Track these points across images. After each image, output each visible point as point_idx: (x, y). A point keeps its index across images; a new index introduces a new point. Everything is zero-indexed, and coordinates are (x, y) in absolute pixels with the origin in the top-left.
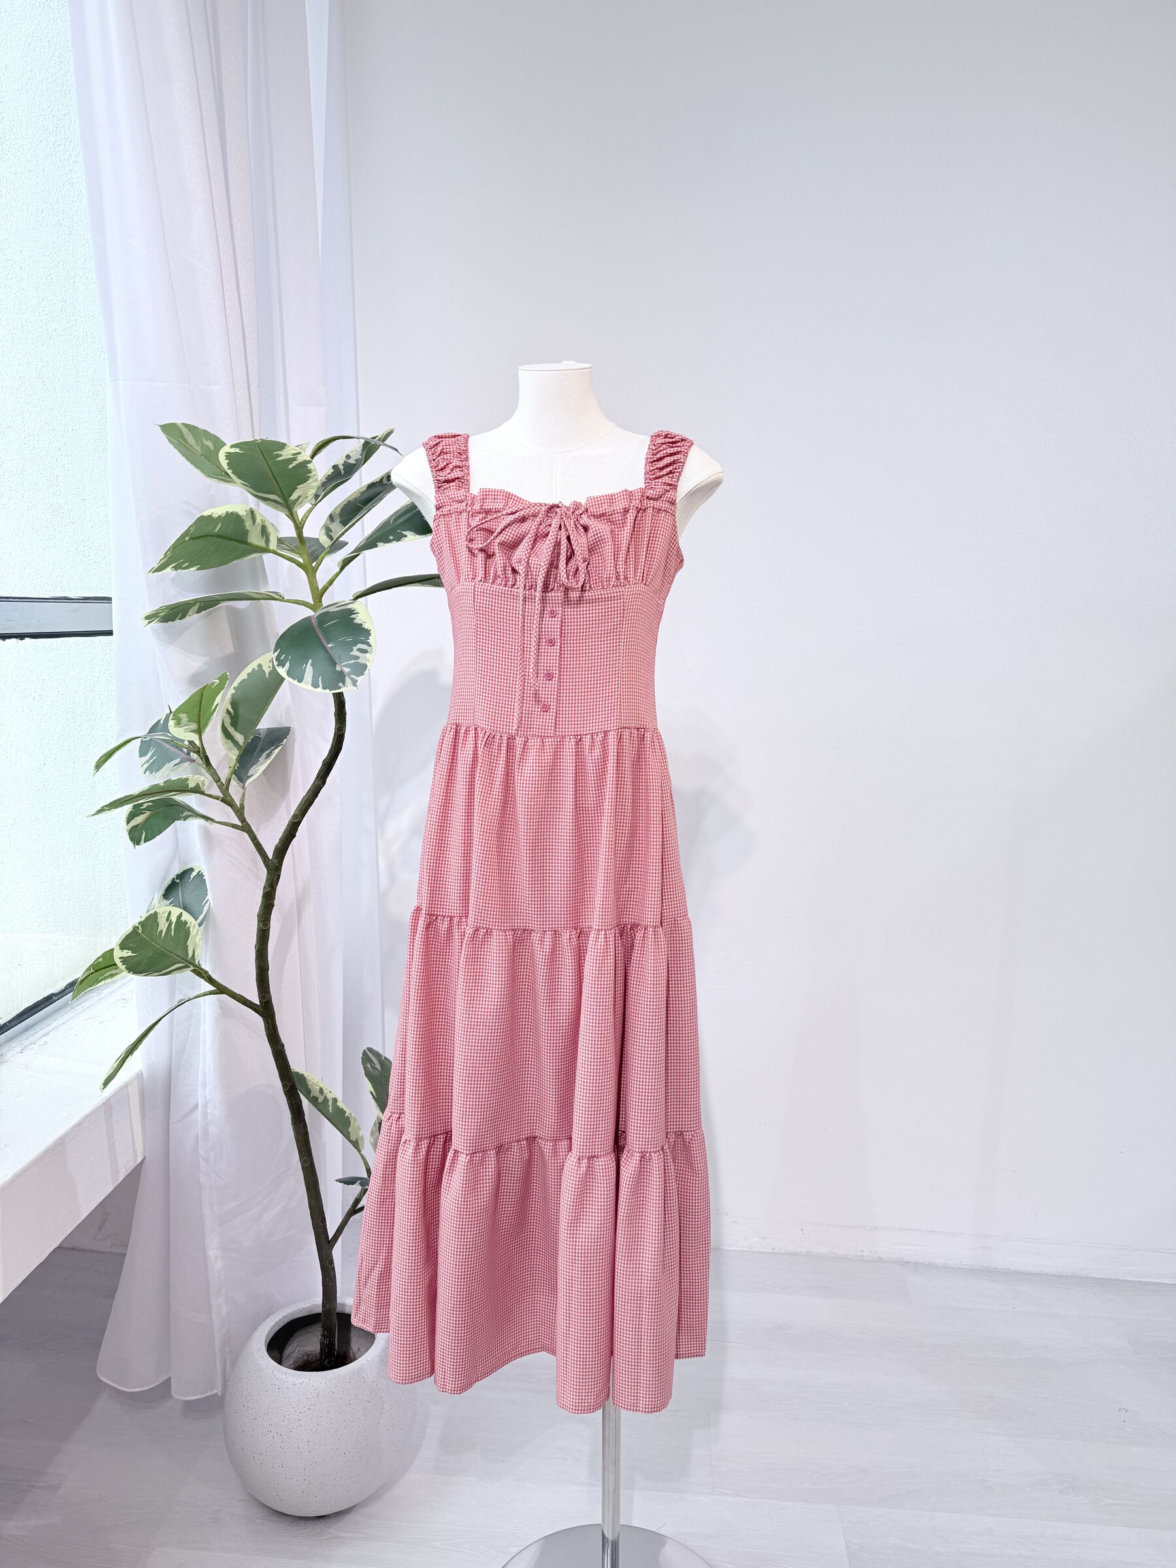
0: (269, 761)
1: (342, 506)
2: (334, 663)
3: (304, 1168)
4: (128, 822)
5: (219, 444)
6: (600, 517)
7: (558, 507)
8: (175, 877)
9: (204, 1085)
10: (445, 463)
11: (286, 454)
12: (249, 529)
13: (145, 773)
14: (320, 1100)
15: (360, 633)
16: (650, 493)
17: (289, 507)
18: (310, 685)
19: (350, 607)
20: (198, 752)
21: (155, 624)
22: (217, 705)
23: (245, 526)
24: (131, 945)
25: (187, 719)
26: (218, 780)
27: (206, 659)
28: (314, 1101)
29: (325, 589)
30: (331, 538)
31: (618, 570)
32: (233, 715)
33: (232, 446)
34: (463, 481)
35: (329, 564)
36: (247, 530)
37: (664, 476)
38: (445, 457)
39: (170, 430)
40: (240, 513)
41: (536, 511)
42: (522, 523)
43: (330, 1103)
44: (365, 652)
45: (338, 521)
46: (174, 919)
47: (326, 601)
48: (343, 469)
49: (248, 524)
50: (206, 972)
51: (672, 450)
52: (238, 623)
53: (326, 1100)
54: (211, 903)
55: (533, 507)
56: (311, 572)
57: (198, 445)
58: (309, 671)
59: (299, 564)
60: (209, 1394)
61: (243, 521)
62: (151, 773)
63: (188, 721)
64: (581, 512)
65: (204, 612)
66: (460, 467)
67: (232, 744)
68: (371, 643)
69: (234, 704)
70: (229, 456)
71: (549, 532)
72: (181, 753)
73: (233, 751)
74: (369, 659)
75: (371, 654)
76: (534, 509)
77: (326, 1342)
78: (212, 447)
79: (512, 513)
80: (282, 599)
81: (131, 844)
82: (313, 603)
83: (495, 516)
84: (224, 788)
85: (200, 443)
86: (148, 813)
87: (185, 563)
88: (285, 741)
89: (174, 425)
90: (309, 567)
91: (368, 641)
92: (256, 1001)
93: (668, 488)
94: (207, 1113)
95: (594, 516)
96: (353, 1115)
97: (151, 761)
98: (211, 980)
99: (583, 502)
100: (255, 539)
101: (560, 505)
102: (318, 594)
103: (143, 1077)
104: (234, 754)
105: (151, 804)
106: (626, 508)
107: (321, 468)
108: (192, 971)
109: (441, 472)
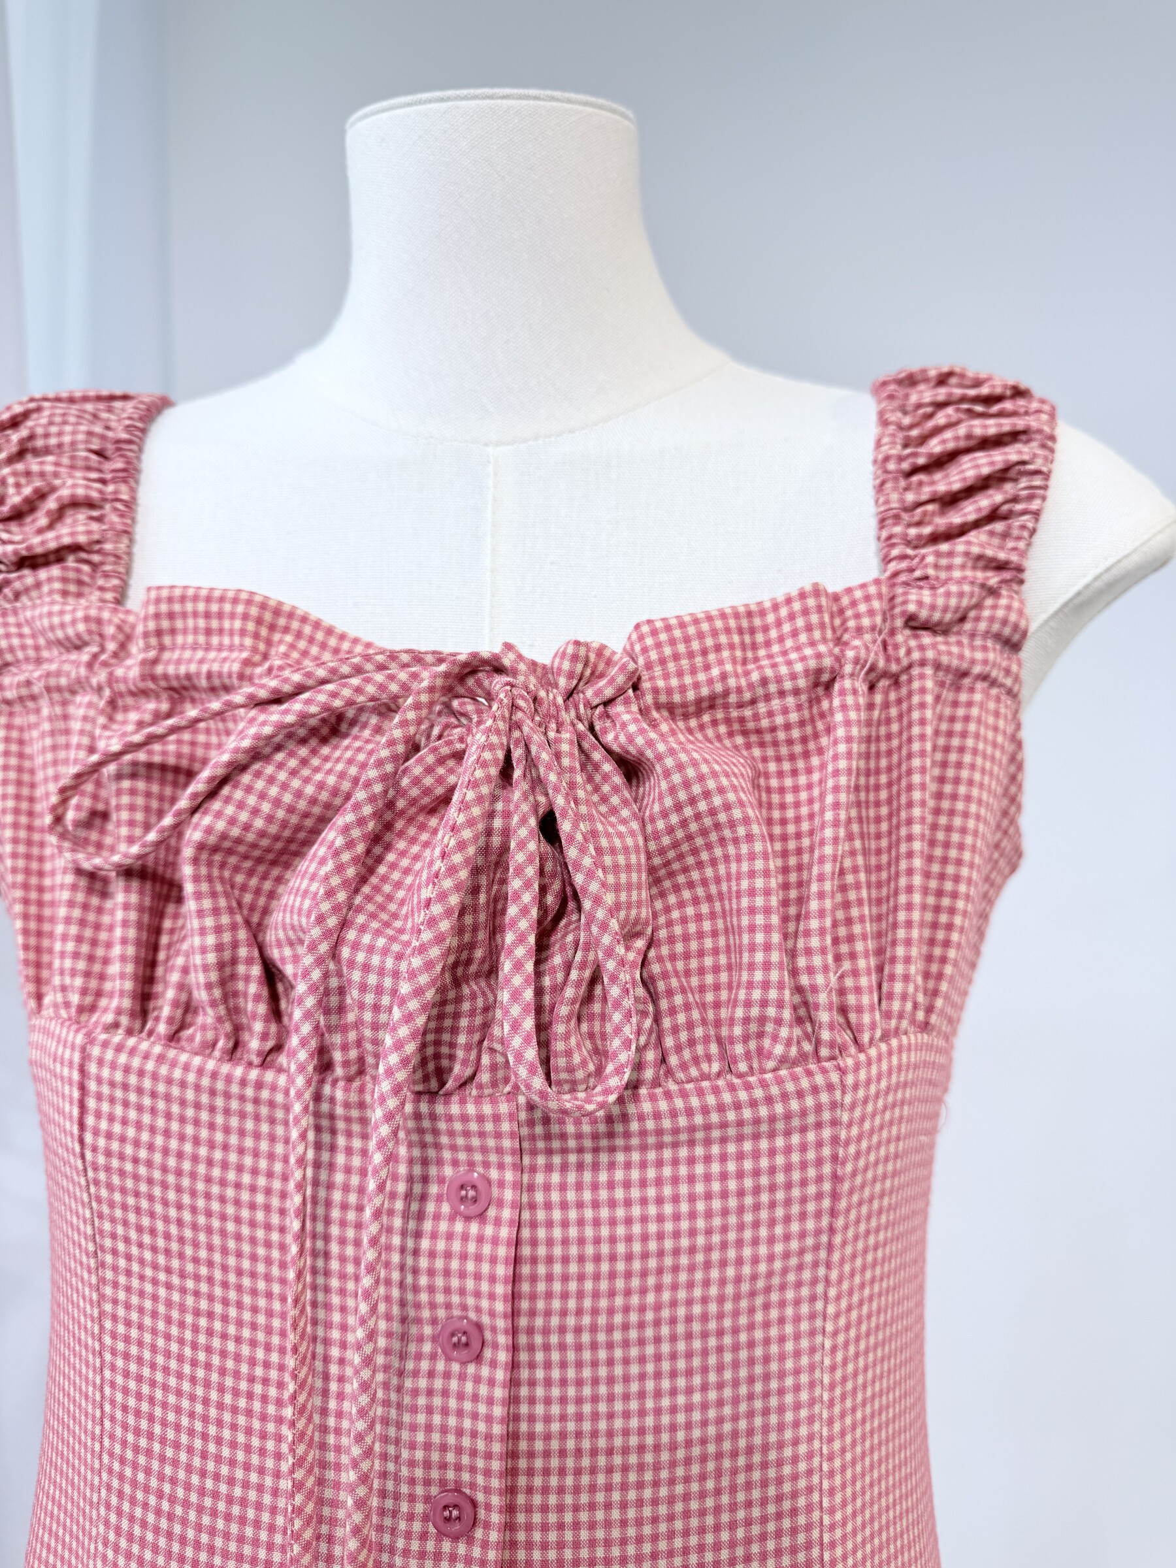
6: (698, 713)
10: (27, 491)
16: (918, 600)
34: (96, 558)
37: (963, 530)
38: (35, 468)
51: (992, 427)
64: (609, 692)
66: (90, 504)
93: (993, 579)
95: (671, 708)
99: (616, 644)
101: (507, 661)
109: (13, 526)
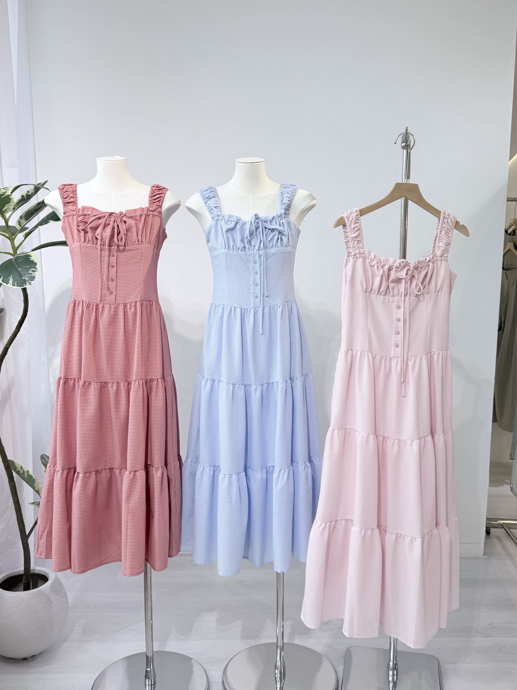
1: (26, 212)
2: (22, 276)
3: (14, 503)
6: (131, 218)
7: (114, 214)
10: (67, 196)
11: (1, 192)
14: (21, 472)
15: (33, 264)
16: (151, 209)
17: (2, 214)
18: (11, 285)
19: (28, 254)
28: (18, 473)
29: (18, 247)
30: (21, 226)
31: (139, 238)
34: (74, 203)
37: (156, 202)
38: (67, 193)
41: (105, 215)
42: (99, 219)
43: (26, 473)
44: (35, 271)
45: (24, 218)
48: (26, 197)
51: (159, 192)
53: (24, 472)
55: (104, 213)
56: (12, 241)
58: (11, 280)
59: (7, 237)
64: (123, 216)
66: (73, 197)
68: (37, 268)
71: (110, 223)
74: (36, 274)
75: (37, 272)
76: (104, 214)
79: (95, 216)
82: (13, 253)
83: (88, 217)
88: (2, 313)
90: (11, 238)
93: (158, 207)
95: (128, 217)
96: (36, 478)
99: (124, 212)
101: (114, 213)
102: (15, 249)
106: (141, 214)
107: (16, 197)
109: (65, 199)
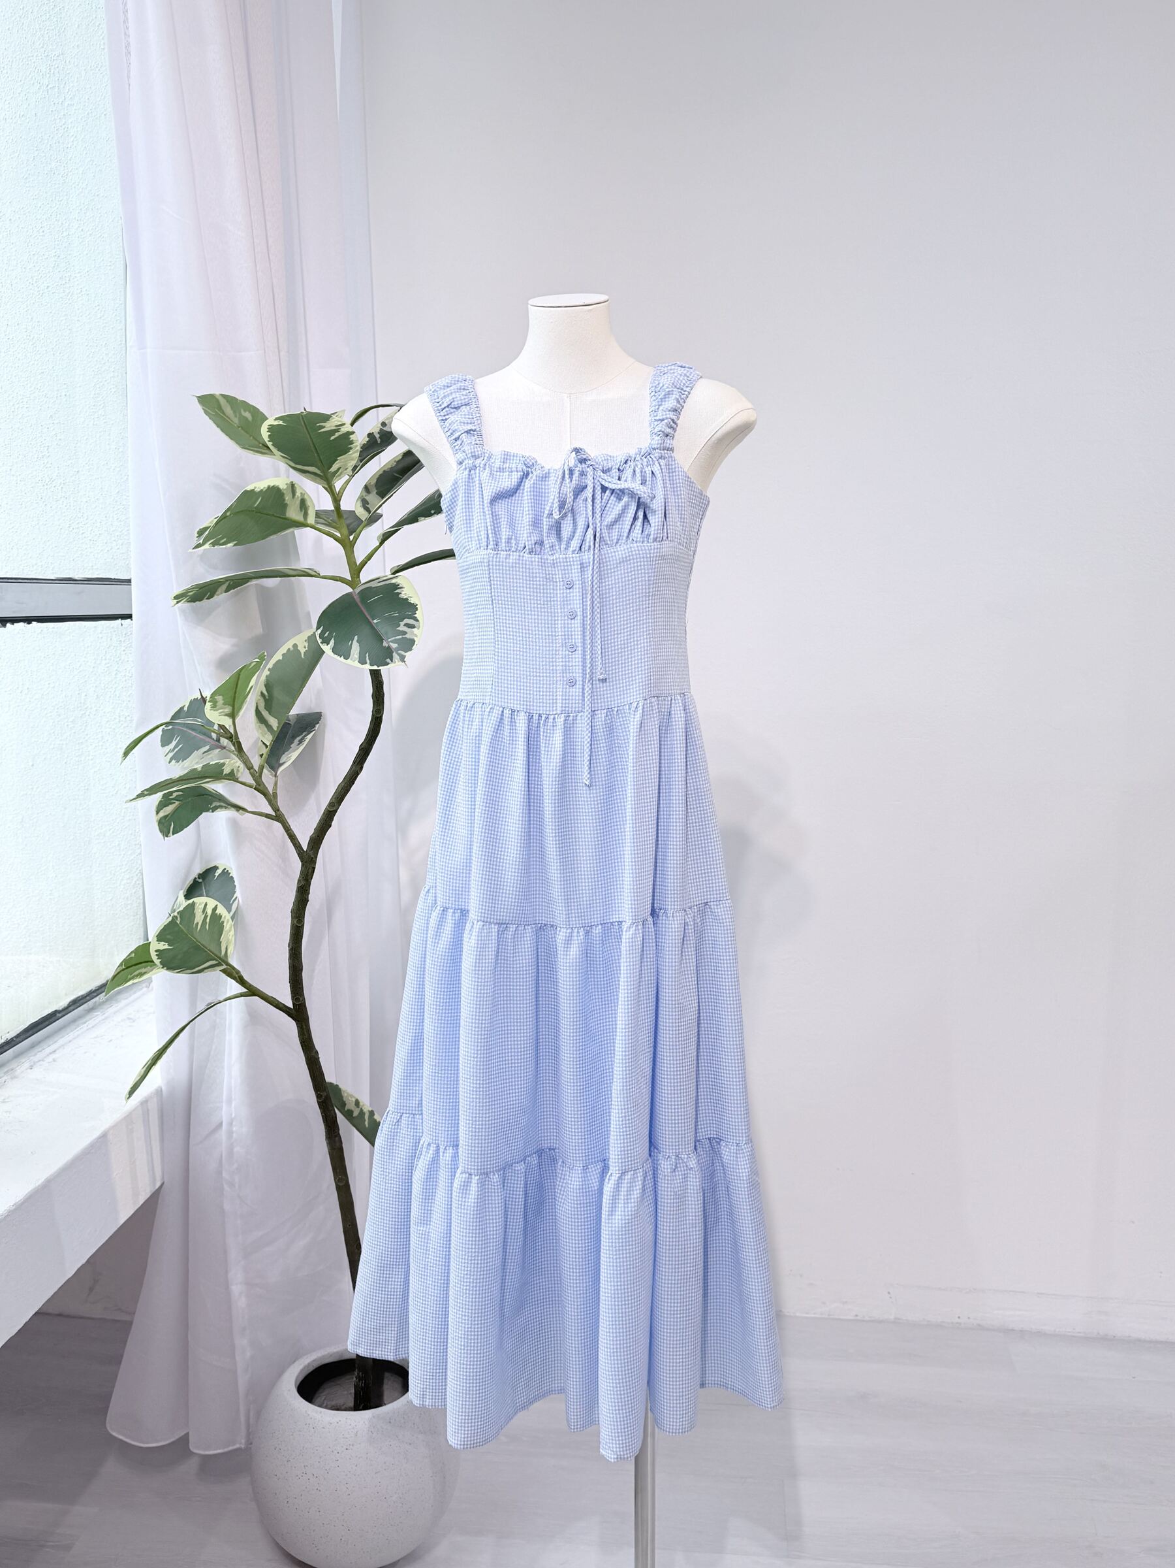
0: (302, 748)
1: (377, 477)
2: (381, 640)
3: (338, 1188)
4: (157, 813)
5: (259, 417)
8: (197, 877)
9: (229, 1101)
11: (329, 426)
12: (288, 503)
13: (170, 762)
14: (356, 1114)
15: (407, 609)
17: (327, 479)
18: (357, 662)
19: (393, 581)
20: (230, 738)
21: (183, 605)
22: (252, 687)
23: (284, 500)
24: (169, 937)
25: (223, 702)
26: (250, 767)
27: (234, 641)
28: (349, 1115)
29: (364, 563)
30: (368, 510)
32: (267, 697)
33: (276, 419)
35: (368, 538)
36: (287, 504)
39: (210, 403)
40: (281, 487)
43: (366, 1117)
44: (413, 627)
45: (375, 492)
46: (209, 911)
47: (365, 576)
48: (379, 438)
49: (288, 498)
50: (238, 972)
52: (266, 600)
53: (362, 1113)
54: (240, 901)
56: (348, 546)
57: (236, 416)
58: (355, 648)
59: (336, 539)
60: (231, 1448)
61: (283, 494)
62: (178, 762)
63: (223, 704)
65: (232, 591)
67: (266, 729)
68: (419, 619)
69: (268, 686)
70: (271, 428)
72: (208, 739)
73: (266, 736)
74: (417, 634)
75: (418, 629)
77: (362, 1384)
78: (250, 418)
80: (318, 576)
81: (160, 835)
82: (350, 579)
84: (257, 776)
85: (238, 416)
86: (177, 803)
87: (223, 539)
88: (317, 726)
89: (212, 396)
90: (347, 541)
91: (416, 615)
92: (290, 1004)
94: (232, 1133)
97: (176, 750)
98: (241, 981)
100: (293, 513)
102: (356, 569)
103: (162, 1094)
104: (269, 739)
105: (181, 793)
108: (224, 971)
